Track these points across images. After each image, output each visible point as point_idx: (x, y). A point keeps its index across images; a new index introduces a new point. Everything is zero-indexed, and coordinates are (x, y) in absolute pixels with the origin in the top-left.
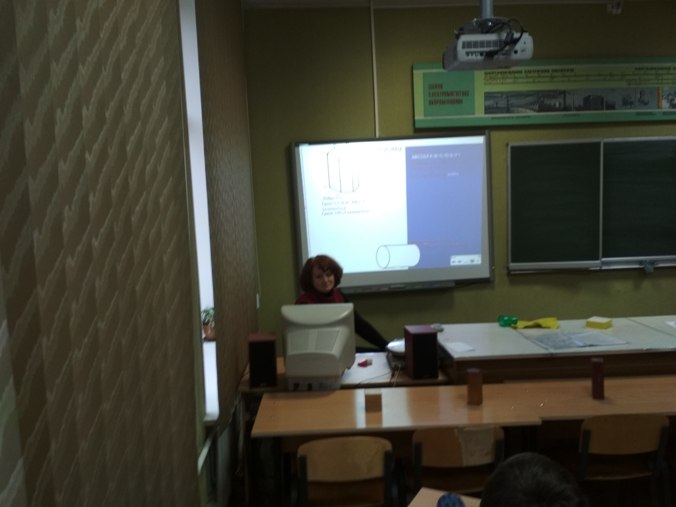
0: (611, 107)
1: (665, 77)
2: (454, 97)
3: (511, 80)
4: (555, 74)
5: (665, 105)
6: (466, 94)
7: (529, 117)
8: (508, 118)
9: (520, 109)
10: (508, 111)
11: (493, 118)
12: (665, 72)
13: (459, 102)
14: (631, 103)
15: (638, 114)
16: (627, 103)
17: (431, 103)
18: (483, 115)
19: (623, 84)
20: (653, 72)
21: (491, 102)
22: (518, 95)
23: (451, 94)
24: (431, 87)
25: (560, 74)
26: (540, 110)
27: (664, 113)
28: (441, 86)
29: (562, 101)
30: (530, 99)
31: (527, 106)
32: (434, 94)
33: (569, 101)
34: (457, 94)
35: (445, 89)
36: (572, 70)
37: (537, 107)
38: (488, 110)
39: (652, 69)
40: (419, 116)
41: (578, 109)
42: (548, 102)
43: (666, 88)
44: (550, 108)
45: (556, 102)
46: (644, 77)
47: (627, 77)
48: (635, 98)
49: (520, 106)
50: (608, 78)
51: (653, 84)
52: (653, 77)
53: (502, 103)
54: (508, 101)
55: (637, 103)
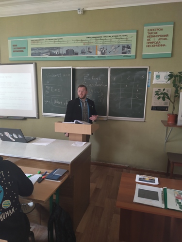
0: (77, 54)
1: (99, 41)
2: (21, 50)
3: (40, 43)
4: (55, 40)
5: (99, 53)
6: (24, 48)
7: (47, 58)
8: (39, 58)
10: (39, 55)
11: (34, 58)
12: (99, 38)
13: (23, 51)
14: (85, 52)
15: (87, 57)
16: (83, 52)
18: (30, 56)
19: (82, 44)
20: (94, 39)
21: (33, 52)
22: (42, 49)
23: (20, 48)
24: (14, 46)
25: (57, 40)
26: (50, 55)
27: (98, 57)
28: (16, 46)
29: (58, 51)
30: (47, 50)
31: (45, 53)
32: (14, 48)
33: (61, 52)
34: (22, 48)
35: (18, 47)
36: (62, 39)
37: (49, 54)
38: (32, 55)
39: (94, 37)
40: (10, 57)
41: (64, 55)
42: (53, 52)
43: (100, 46)
44: (54, 54)
45: (56, 52)
46: (90, 41)
47: (83, 41)
48: (86, 50)
49: (43, 53)
50: (76, 42)
51: (94, 44)
52: (94, 41)
53: (37, 52)
54: (39, 51)
55: (87, 53)
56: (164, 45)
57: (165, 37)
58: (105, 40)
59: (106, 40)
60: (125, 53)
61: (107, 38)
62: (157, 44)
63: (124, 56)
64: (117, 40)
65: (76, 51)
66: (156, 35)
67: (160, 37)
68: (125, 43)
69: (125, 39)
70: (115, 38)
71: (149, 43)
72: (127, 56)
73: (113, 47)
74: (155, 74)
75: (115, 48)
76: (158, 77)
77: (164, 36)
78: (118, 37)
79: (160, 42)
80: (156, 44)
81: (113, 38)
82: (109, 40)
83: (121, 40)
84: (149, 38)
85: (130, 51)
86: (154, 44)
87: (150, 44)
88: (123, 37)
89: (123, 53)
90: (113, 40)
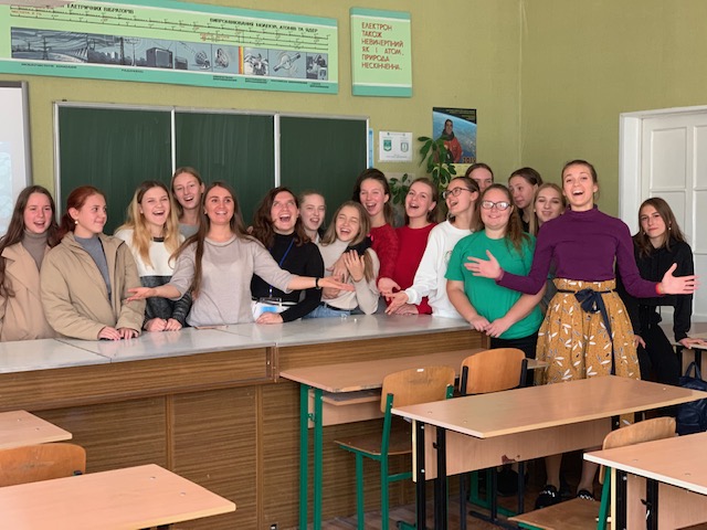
0: (182, 65)
1: (246, 34)
3: (50, 15)
4: (108, 14)
5: (248, 69)
7: (75, 67)
8: (46, 65)
9: (62, 55)
10: (45, 56)
11: (24, 64)
12: (247, 27)
14: (208, 63)
15: (216, 78)
16: (201, 62)
18: (6, 56)
19: (197, 38)
20: (233, 26)
21: (20, 42)
22: (59, 36)
25: (115, 14)
26: (91, 60)
27: (247, 80)
29: (119, 54)
30: (76, 44)
31: (71, 52)
33: (128, 54)
36: (131, 12)
37: (85, 56)
38: (16, 52)
39: (231, 22)
41: (140, 64)
42: (100, 50)
43: (249, 49)
44: (103, 60)
45: (112, 52)
46: (221, 32)
47: (201, 29)
48: (212, 57)
49: (62, 52)
50: (178, 27)
51: (232, 42)
52: (233, 33)
53: (37, 45)
54: (45, 43)
55: (214, 65)
56: (397, 67)
57: (397, 48)
58: (262, 36)
59: (266, 36)
60: (315, 77)
61: (268, 30)
62: (384, 63)
63: (313, 85)
64: (294, 39)
65: (179, 54)
66: (379, 39)
67: (386, 46)
68: (314, 52)
69: (312, 40)
70: (287, 32)
71: (366, 58)
72: (318, 85)
73: (284, 58)
74: (383, 136)
75: (290, 61)
76: (388, 144)
77: (396, 44)
78: (294, 32)
79: (387, 59)
80: (380, 63)
81: (281, 31)
82: (274, 37)
83: (301, 39)
84: (366, 46)
85: (325, 73)
86: (376, 61)
87: (368, 61)
88: (307, 34)
89: (309, 76)
90: (282, 38)
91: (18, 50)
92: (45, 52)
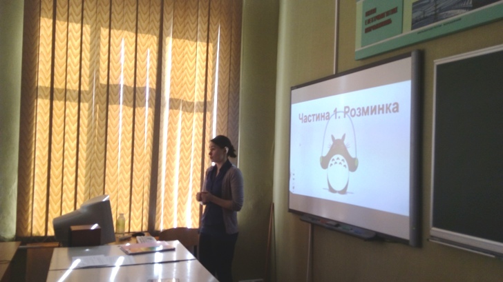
2: (386, 18)
6: (394, 11)
7: (460, 19)
8: (435, 27)
9: (449, 12)
10: (435, 18)
11: (419, 33)
13: (389, 22)
17: (367, 30)
18: (408, 30)
21: (419, 13)
23: (382, 16)
24: (368, 14)
28: (374, 11)
32: (369, 21)
34: (388, 13)
35: (378, 13)
37: (470, 3)
38: (416, 23)
40: (358, 48)
49: (449, 8)
53: (430, 11)
54: (436, 6)
91: (417, 21)
92: (436, 14)
